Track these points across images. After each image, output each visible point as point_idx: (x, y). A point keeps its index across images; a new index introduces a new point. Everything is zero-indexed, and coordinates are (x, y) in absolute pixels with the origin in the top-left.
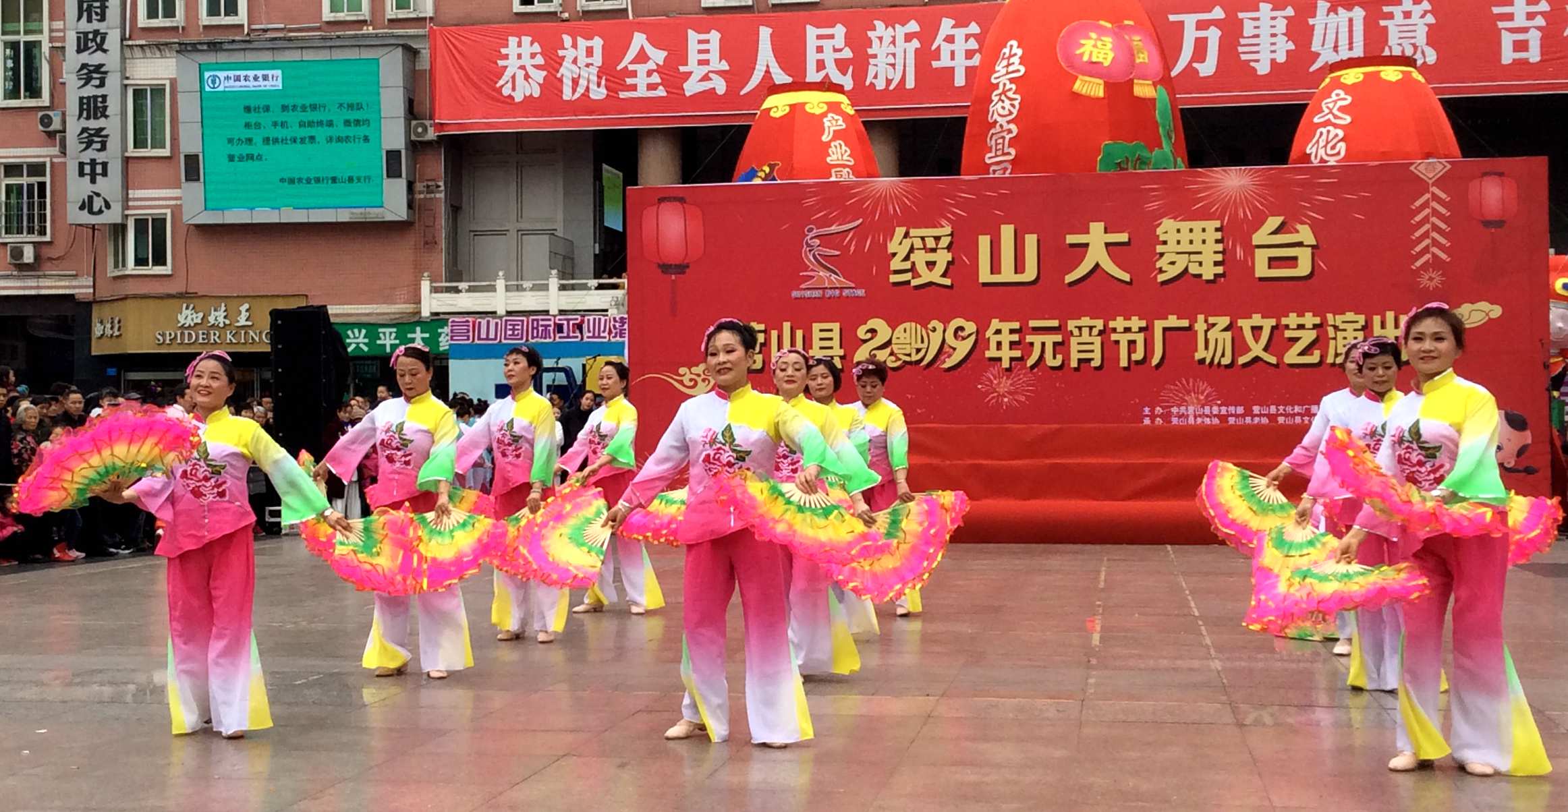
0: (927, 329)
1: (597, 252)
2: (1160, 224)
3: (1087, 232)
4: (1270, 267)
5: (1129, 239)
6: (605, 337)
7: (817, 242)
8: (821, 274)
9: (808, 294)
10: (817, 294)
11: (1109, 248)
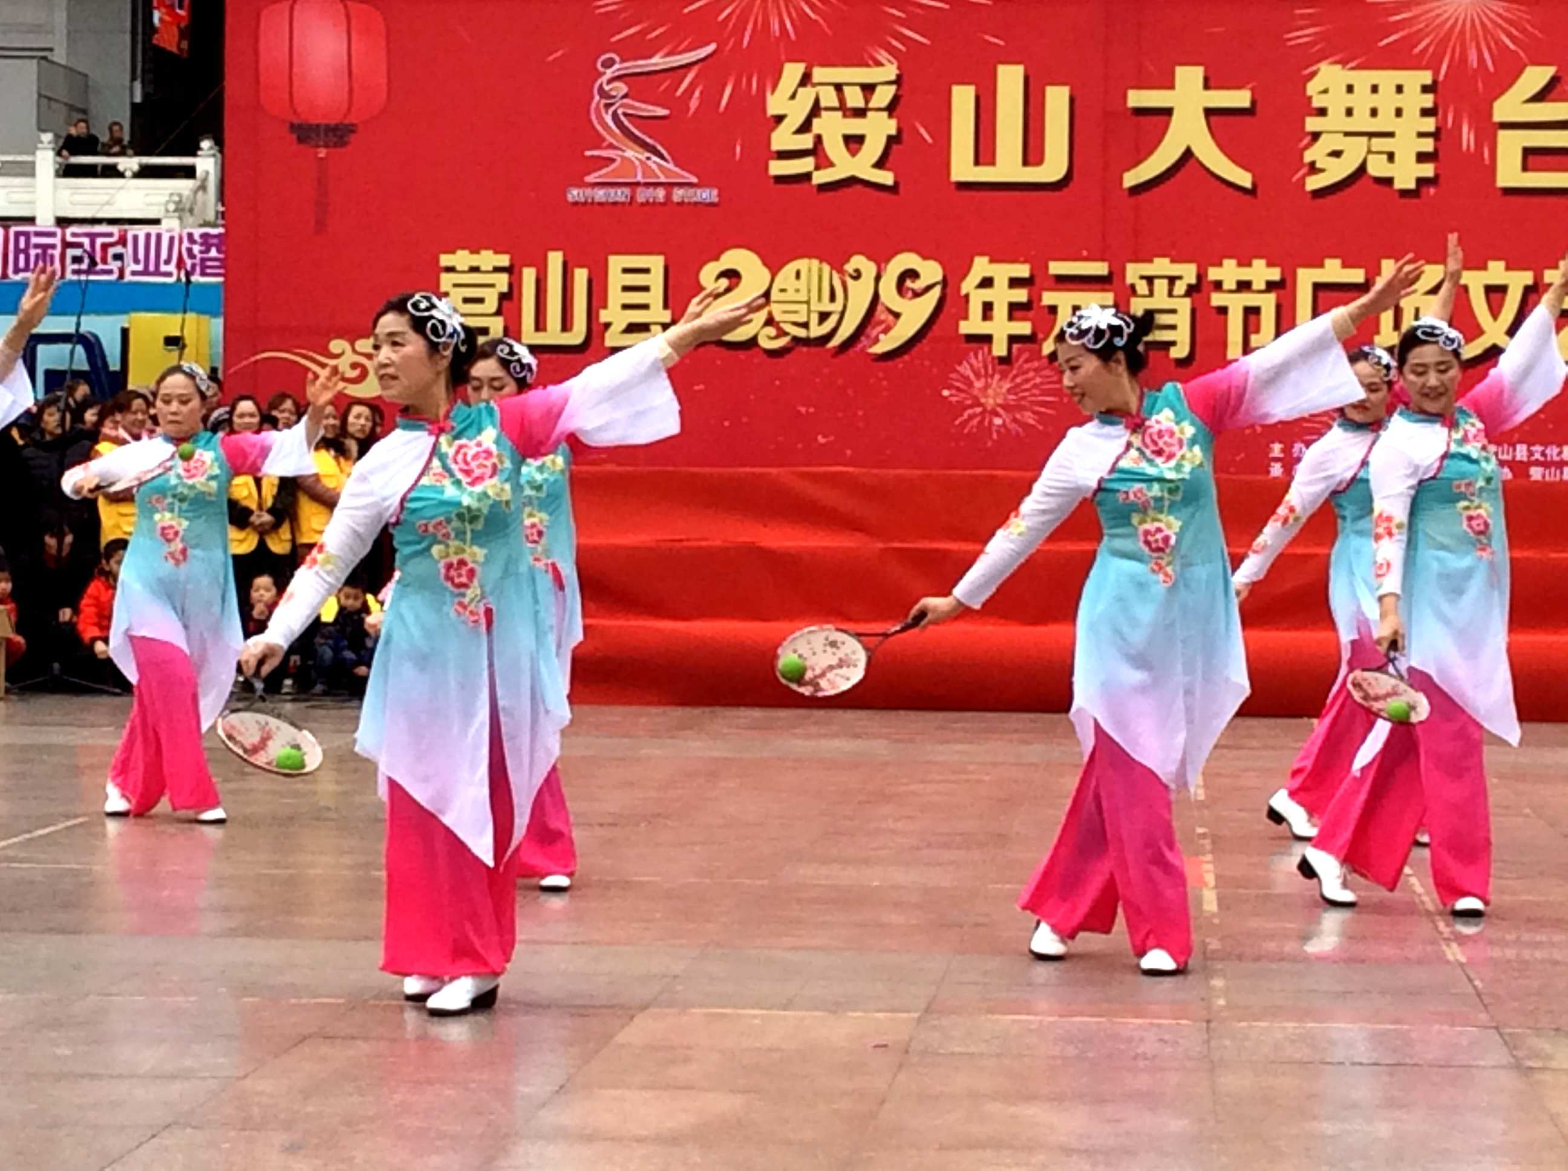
0: (841, 271)
1: (138, 99)
2: (1313, 74)
3: (1169, 84)
4: (1525, 168)
5: (1254, 102)
6: (169, 274)
7: (622, 88)
8: (629, 154)
9: (600, 194)
10: (620, 195)
11: (1213, 119)
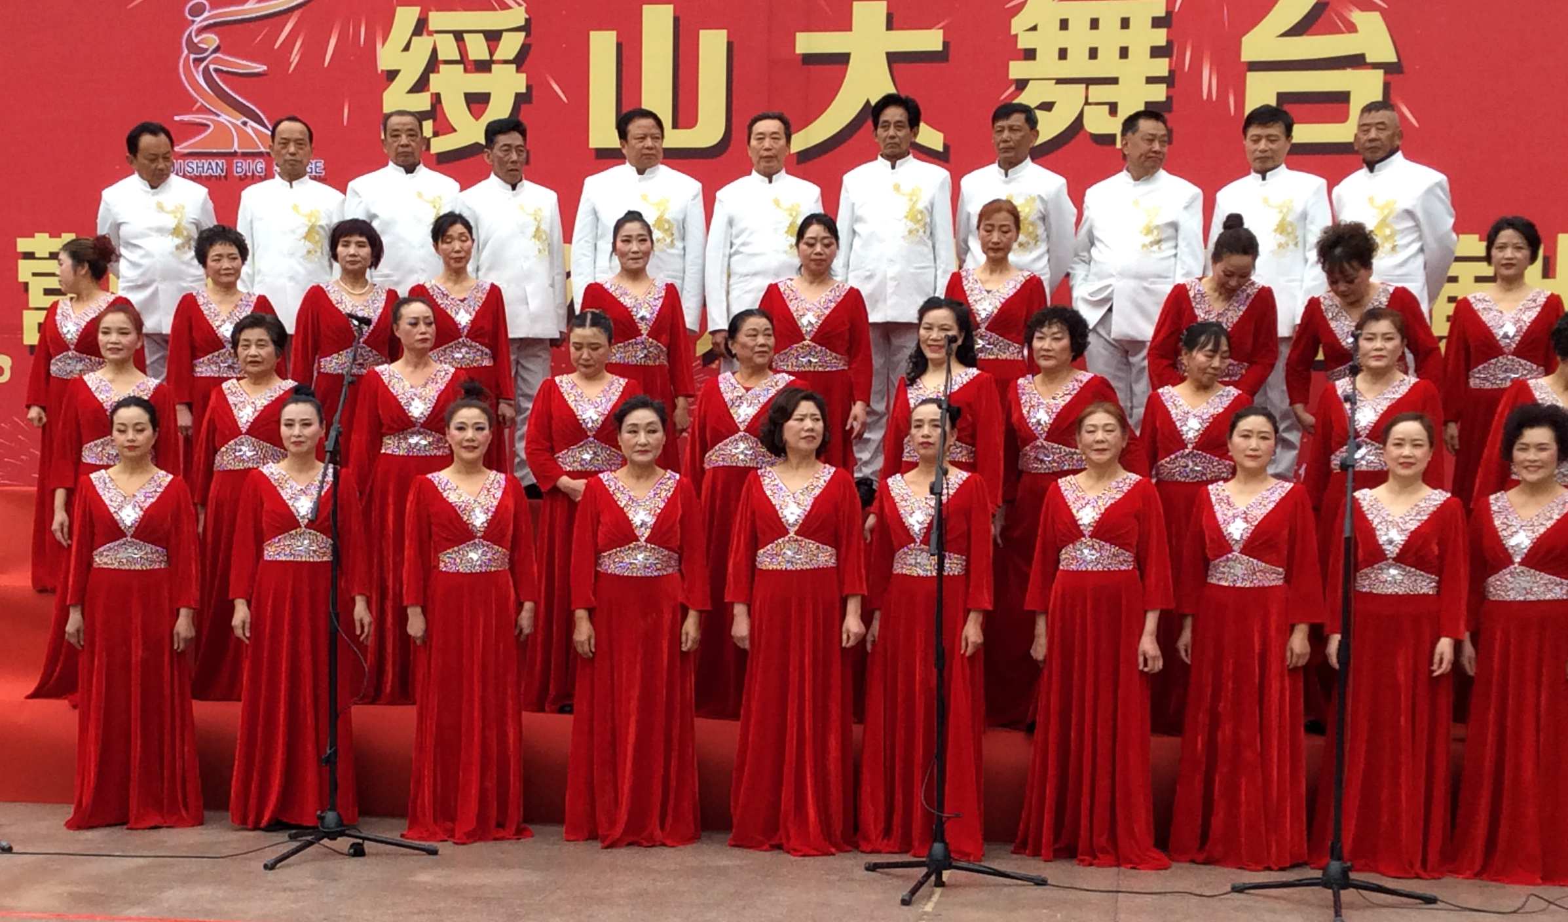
2: (1020, 6)
7: (212, 40)
8: (224, 118)
9: (192, 167)
10: (213, 167)
11: (899, 67)
